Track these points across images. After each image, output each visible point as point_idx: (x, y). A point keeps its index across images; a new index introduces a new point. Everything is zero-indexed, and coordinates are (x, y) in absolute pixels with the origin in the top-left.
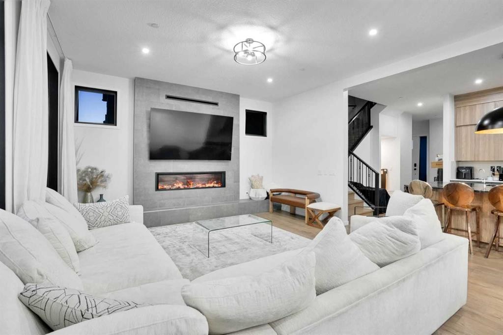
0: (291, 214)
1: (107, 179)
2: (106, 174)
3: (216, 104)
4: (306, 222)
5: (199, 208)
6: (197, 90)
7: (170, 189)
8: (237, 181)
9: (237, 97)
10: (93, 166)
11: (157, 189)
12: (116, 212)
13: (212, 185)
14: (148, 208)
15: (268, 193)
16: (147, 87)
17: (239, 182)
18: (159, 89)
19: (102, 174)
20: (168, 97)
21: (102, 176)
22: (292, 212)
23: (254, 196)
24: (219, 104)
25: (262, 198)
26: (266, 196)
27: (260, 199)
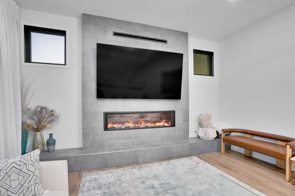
0: (246, 156)
1: (56, 119)
2: (56, 113)
3: (165, 42)
4: (288, 179)
5: (148, 150)
6: (146, 27)
7: (120, 129)
8: (187, 120)
9: (185, 35)
10: (44, 105)
11: (106, 128)
12: (8, 182)
13: (161, 124)
14: (97, 148)
15: (217, 133)
16: (94, 24)
17: (188, 121)
18: (106, 26)
19: (52, 113)
20: (116, 34)
21: (53, 115)
22: (247, 155)
23: (204, 136)
24: (168, 42)
25: (212, 138)
26: (216, 136)
27: (210, 139)
